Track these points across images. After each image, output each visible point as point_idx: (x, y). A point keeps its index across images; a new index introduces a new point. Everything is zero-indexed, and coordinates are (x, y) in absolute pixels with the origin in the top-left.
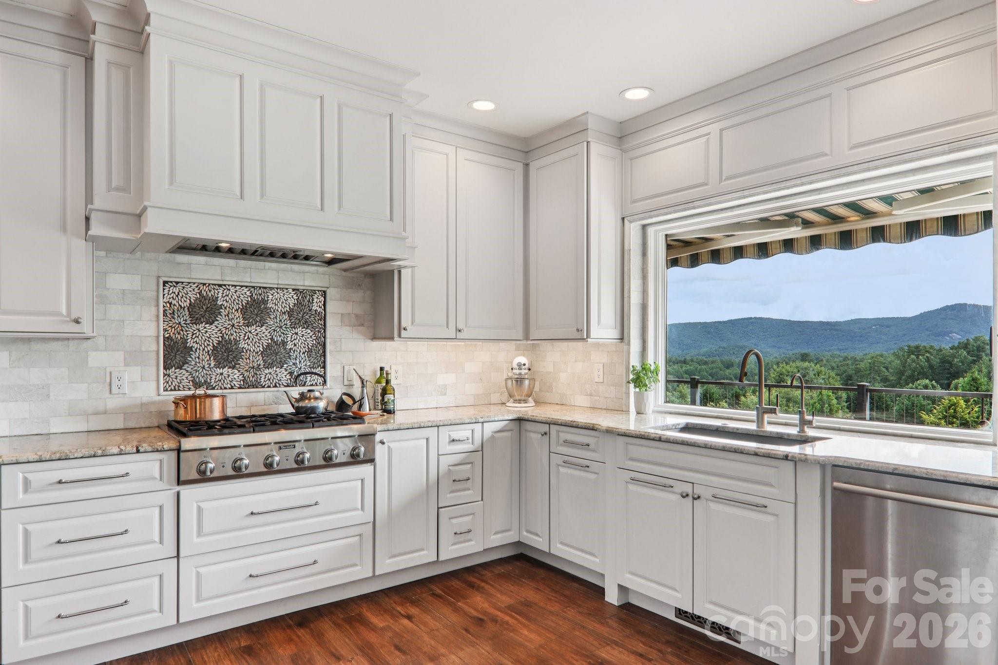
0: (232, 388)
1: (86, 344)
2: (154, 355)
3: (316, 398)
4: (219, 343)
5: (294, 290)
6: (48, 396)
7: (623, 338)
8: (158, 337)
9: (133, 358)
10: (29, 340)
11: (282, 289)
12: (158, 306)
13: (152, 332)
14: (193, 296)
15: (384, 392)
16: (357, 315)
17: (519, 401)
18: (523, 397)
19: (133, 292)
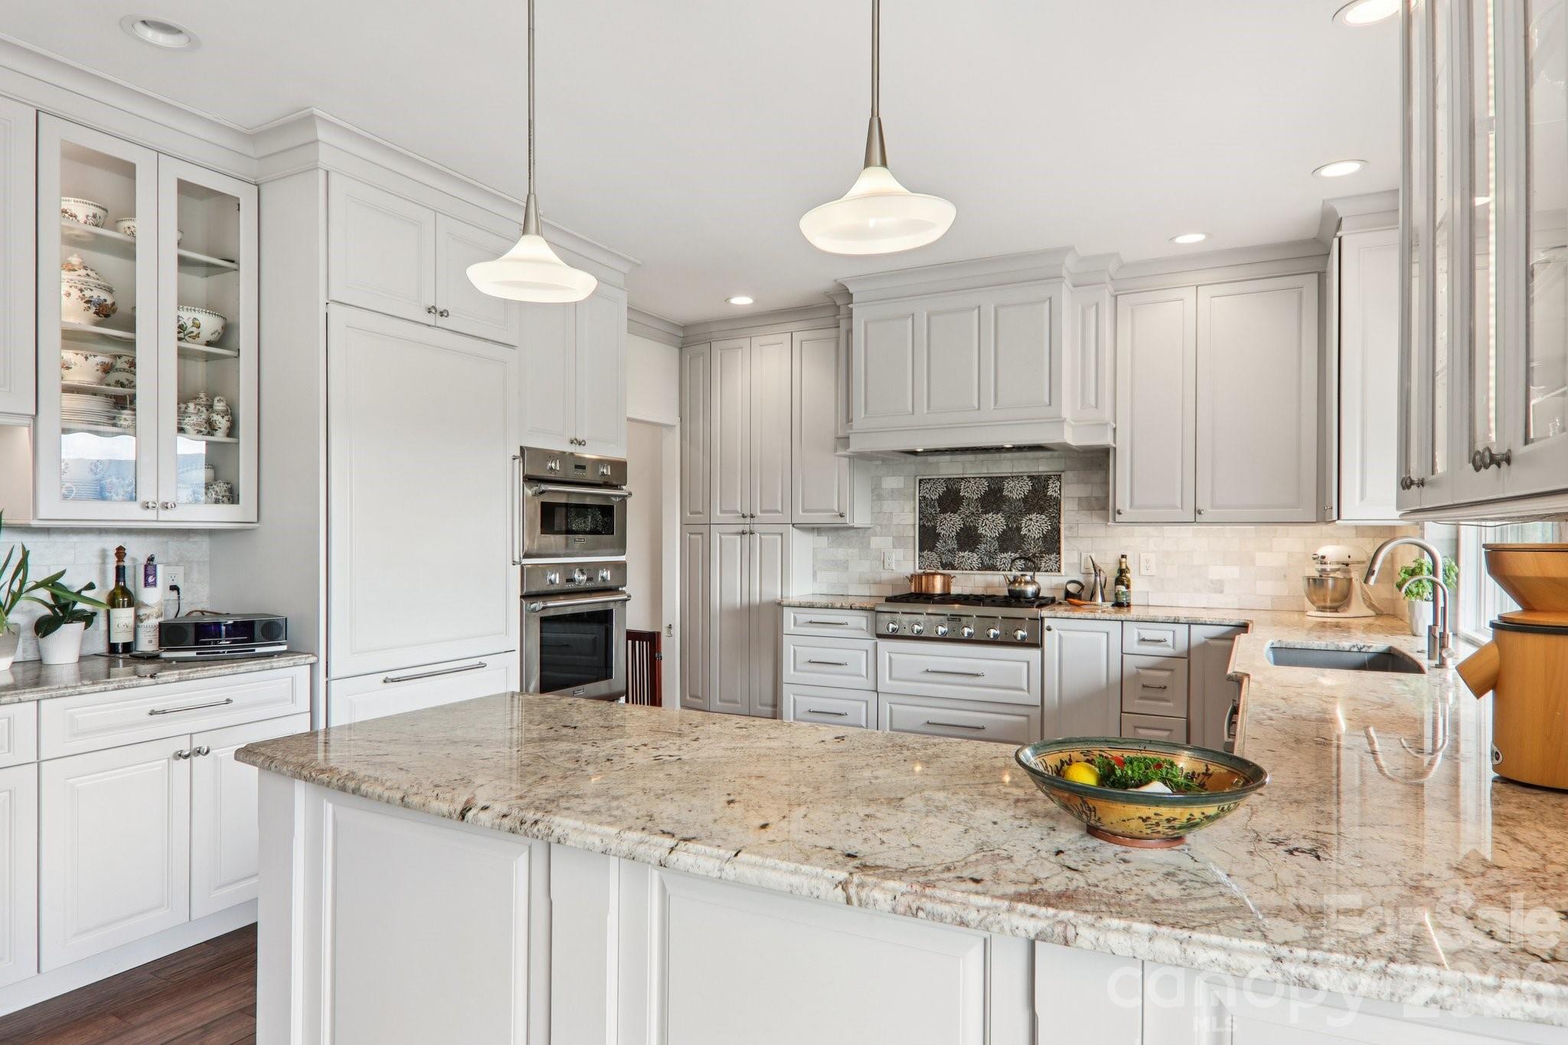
0: (972, 569)
1: (868, 532)
2: (911, 540)
3: (1027, 583)
4: (961, 529)
5: (1028, 477)
6: (848, 568)
8: (914, 525)
9: (899, 541)
11: (1017, 477)
12: (914, 500)
13: (911, 522)
14: (941, 490)
15: (1120, 582)
16: (1097, 499)
17: (1323, 609)
18: (1328, 604)
19: (898, 490)
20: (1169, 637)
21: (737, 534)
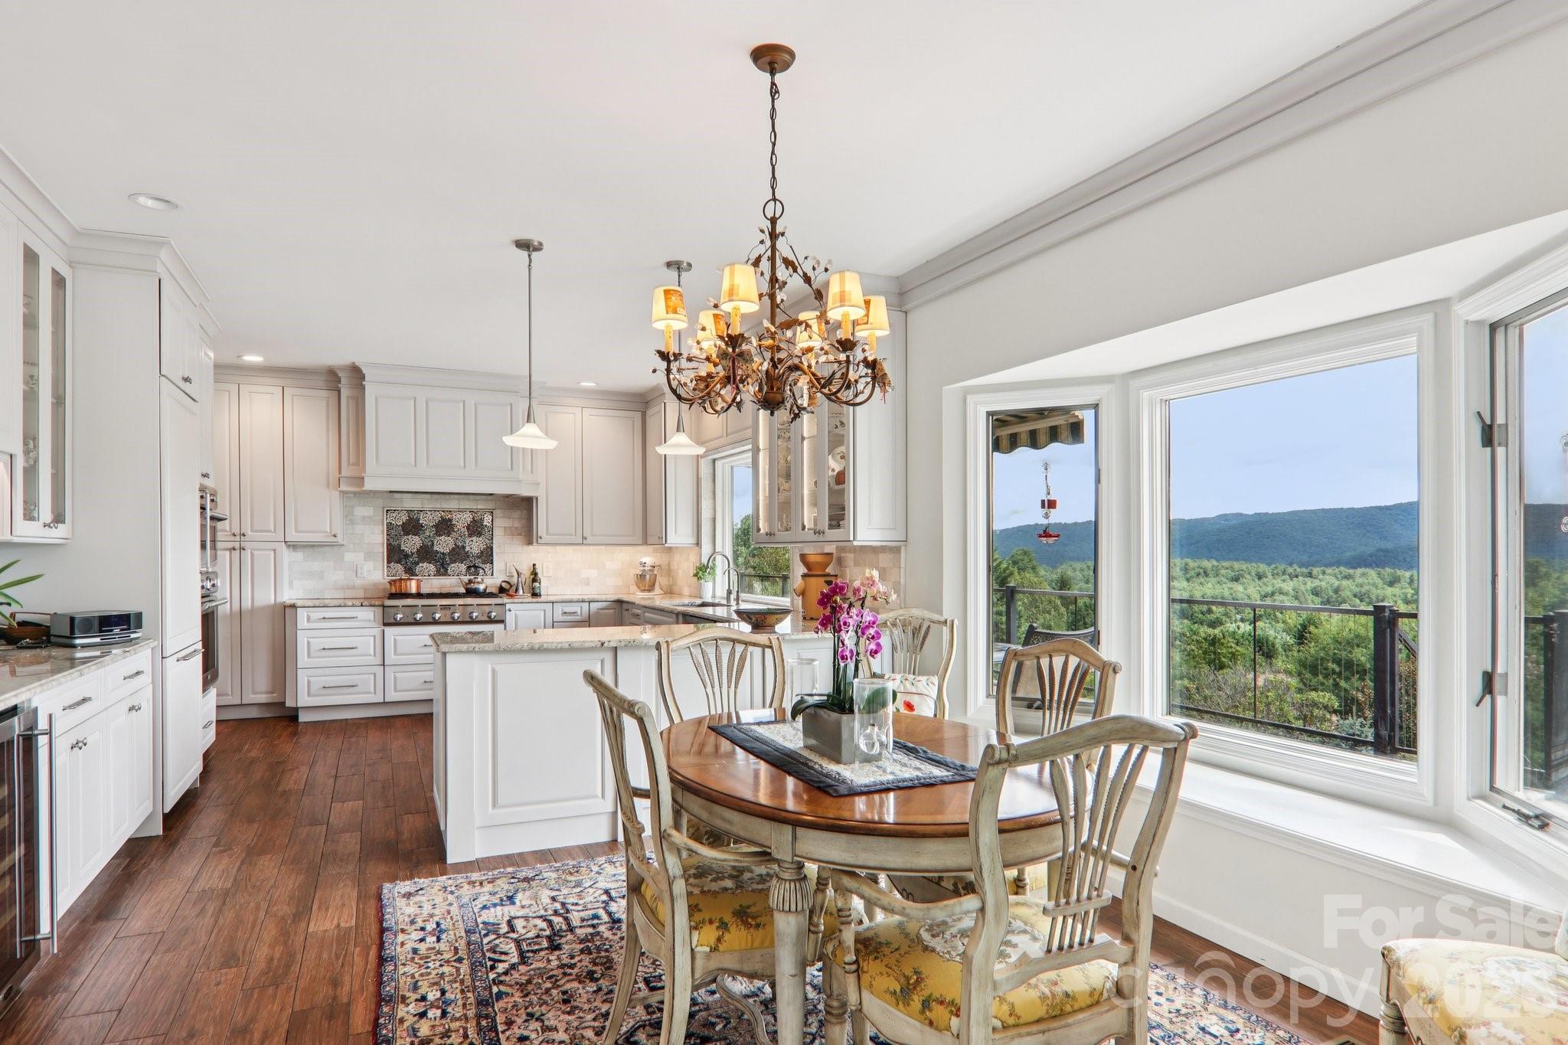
0: (433, 576)
1: (343, 548)
2: (381, 555)
3: (478, 583)
4: (421, 547)
5: (470, 512)
6: (323, 578)
7: (698, 544)
8: (383, 544)
9: (369, 556)
10: (313, 546)
11: (462, 512)
12: (382, 525)
13: (380, 541)
14: (405, 518)
15: (534, 580)
16: (516, 528)
17: (644, 591)
18: (647, 588)
19: (369, 517)
20: (579, 610)
21: (226, 549)
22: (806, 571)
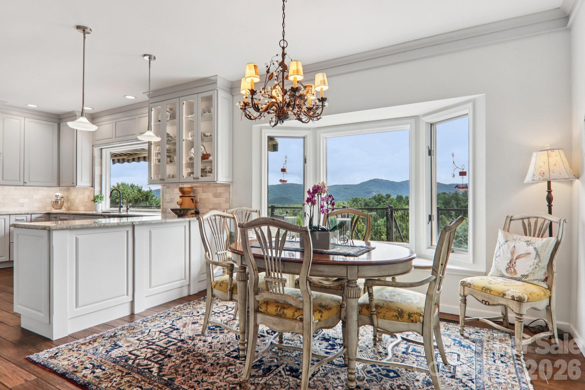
7: (93, 186)
17: (58, 208)
20: (25, 218)
22: (181, 195)
